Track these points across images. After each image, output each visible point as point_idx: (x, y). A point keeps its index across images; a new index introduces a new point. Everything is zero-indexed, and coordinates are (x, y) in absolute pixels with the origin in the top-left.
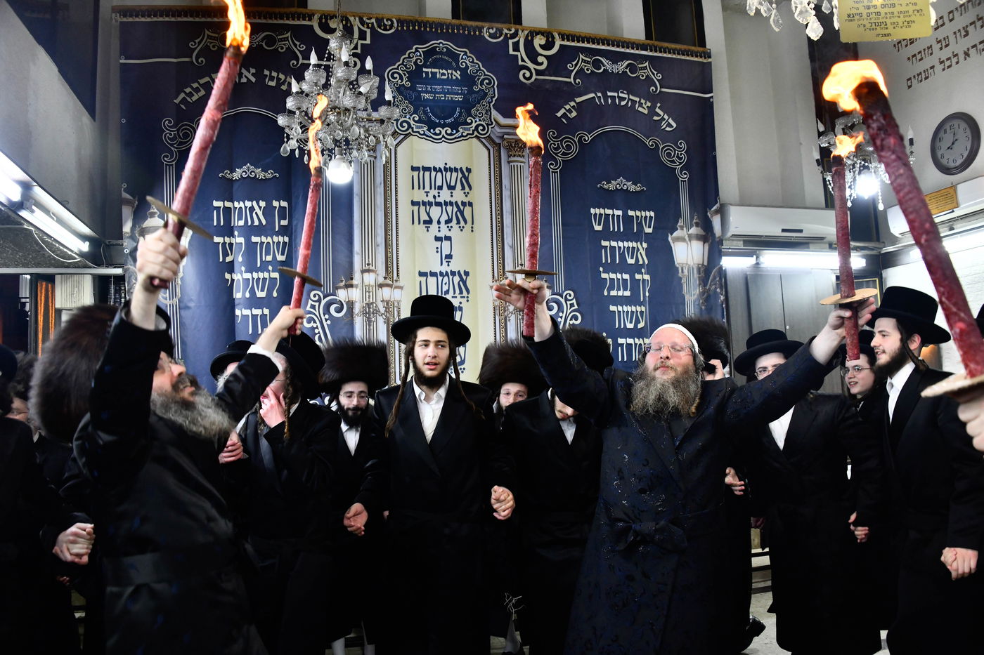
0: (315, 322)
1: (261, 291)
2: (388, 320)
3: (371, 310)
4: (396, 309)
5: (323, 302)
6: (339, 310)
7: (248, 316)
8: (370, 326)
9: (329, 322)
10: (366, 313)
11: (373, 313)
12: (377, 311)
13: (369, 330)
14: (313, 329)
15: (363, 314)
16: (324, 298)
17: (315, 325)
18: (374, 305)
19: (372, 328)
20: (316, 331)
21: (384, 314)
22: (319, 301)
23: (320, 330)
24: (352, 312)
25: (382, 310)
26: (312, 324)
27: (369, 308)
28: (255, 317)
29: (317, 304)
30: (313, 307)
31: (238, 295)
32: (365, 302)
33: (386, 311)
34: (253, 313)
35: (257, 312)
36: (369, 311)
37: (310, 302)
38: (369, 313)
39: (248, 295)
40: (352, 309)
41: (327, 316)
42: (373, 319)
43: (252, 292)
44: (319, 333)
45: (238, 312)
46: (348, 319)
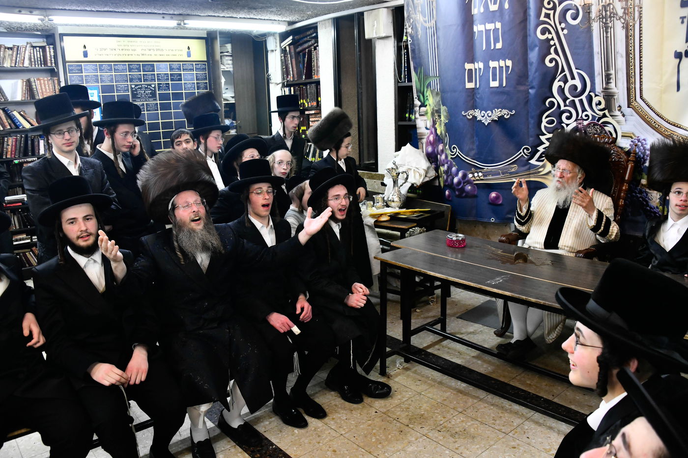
0: (550, 33)
1: (494, 4)
2: (627, 25)
3: (608, 13)
4: (636, 9)
5: (559, 9)
6: (575, 18)
7: (482, 31)
8: (607, 33)
9: (565, 31)
10: (603, 19)
11: (610, 17)
12: (614, 15)
13: (607, 37)
14: (548, 40)
15: (600, 18)
16: (560, 4)
17: (550, 37)
18: (612, 7)
19: (609, 35)
20: (552, 43)
21: (622, 17)
22: (554, 8)
23: (556, 41)
24: (589, 17)
25: (620, 12)
26: (547, 35)
27: (606, 11)
28: (488, 31)
29: (551, 12)
30: (547, 16)
31: (475, 11)
32: (601, 4)
33: (624, 13)
34: (487, 28)
35: (490, 26)
36: (606, 14)
37: (544, 11)
38: (606, 18)
39: (482, 10)
40: (589, 13)
41: (563, 25)
42: (610, 25)
43: (486, 7)
44: (555, 44)
45: (475, 29)
46: (584, 27)
